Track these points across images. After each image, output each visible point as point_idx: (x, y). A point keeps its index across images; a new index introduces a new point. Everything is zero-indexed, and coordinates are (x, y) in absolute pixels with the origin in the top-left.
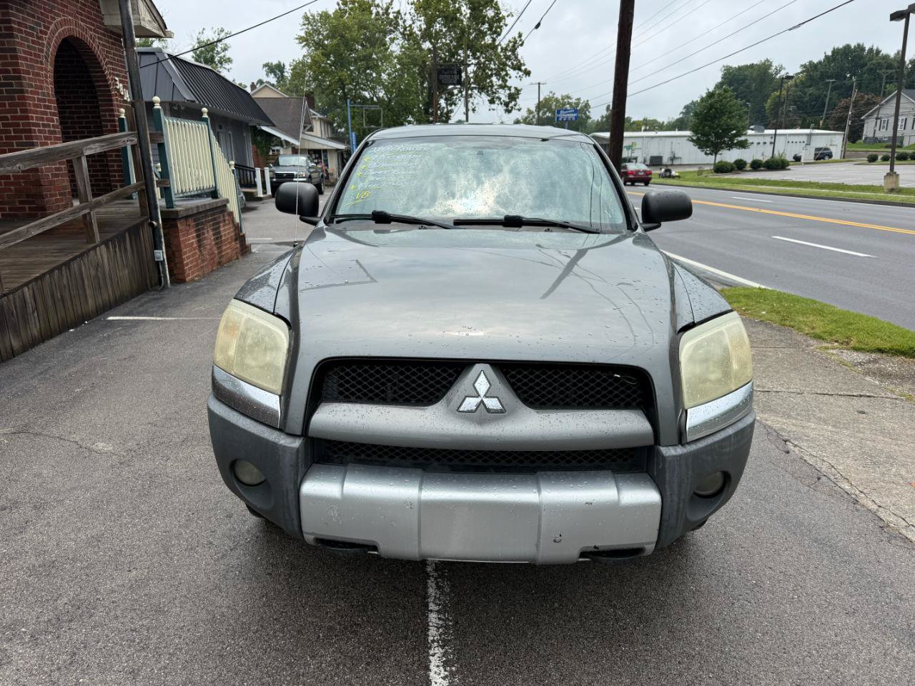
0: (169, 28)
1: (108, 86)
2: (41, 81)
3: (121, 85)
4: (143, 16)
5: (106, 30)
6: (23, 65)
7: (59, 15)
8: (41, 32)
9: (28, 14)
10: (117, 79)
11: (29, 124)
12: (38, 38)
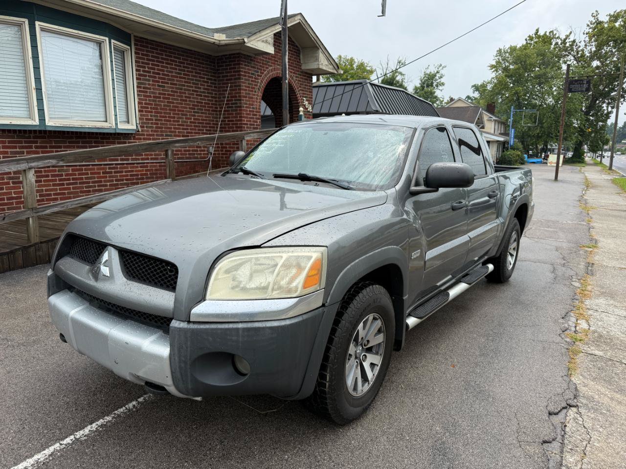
1: (298, 103)
2: (254, 102)
3: (307, 102)
4: (322, 62)
5: (302, 72)
6: (243, 93)
7: (271, 66)
8: (258, 75)
9: (252, 67)
10: (304, 99)
11: (241, 124)
12: (255, 78)
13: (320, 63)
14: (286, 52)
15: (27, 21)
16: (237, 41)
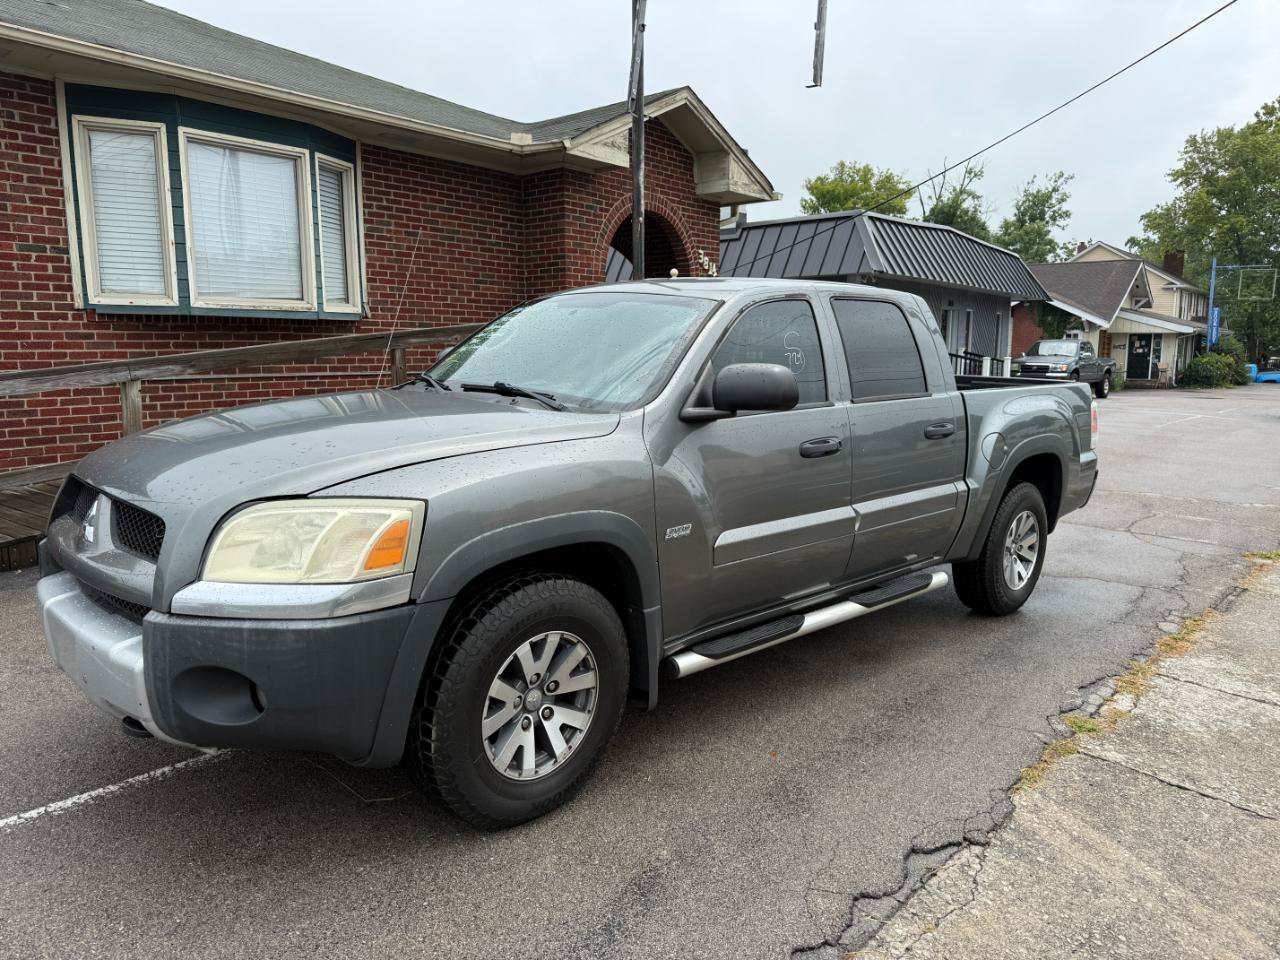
1: (687, 260)
2: (592, 259)
3: (706, 258)
4: (735, 179)
5: (696, 200)
6: (570, 244)
8: (602, 210)
9: (588, 194)
10: (701, 251)
12: (595, 216)
13: (731, 182)
14: (640, 163)
15: (163, 127)
16: (551, 146)
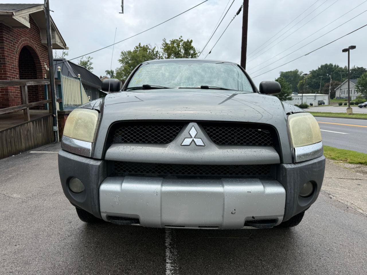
0: (67, 46)
1: (41, 66)
3: (46, 66)
4: (57, 40)
5: (42, 45)
6: (6, 54)
7: (23, 37)
8: (15, 42)
9: (11, 35)
10: (45, 63)
11: (6, 76)
12: (14, 44)
